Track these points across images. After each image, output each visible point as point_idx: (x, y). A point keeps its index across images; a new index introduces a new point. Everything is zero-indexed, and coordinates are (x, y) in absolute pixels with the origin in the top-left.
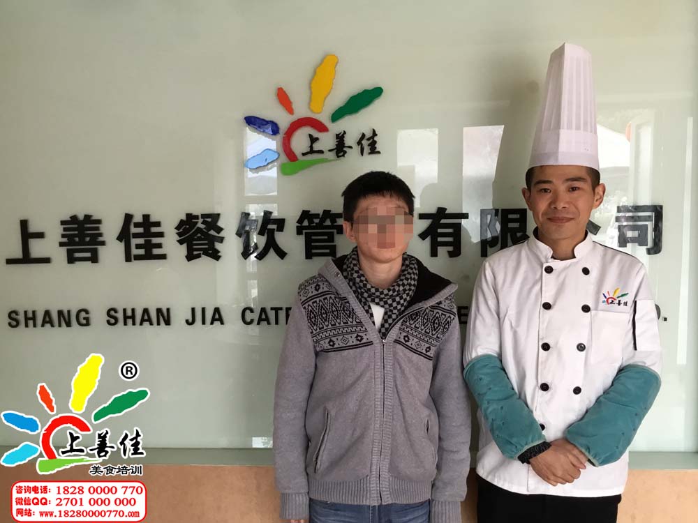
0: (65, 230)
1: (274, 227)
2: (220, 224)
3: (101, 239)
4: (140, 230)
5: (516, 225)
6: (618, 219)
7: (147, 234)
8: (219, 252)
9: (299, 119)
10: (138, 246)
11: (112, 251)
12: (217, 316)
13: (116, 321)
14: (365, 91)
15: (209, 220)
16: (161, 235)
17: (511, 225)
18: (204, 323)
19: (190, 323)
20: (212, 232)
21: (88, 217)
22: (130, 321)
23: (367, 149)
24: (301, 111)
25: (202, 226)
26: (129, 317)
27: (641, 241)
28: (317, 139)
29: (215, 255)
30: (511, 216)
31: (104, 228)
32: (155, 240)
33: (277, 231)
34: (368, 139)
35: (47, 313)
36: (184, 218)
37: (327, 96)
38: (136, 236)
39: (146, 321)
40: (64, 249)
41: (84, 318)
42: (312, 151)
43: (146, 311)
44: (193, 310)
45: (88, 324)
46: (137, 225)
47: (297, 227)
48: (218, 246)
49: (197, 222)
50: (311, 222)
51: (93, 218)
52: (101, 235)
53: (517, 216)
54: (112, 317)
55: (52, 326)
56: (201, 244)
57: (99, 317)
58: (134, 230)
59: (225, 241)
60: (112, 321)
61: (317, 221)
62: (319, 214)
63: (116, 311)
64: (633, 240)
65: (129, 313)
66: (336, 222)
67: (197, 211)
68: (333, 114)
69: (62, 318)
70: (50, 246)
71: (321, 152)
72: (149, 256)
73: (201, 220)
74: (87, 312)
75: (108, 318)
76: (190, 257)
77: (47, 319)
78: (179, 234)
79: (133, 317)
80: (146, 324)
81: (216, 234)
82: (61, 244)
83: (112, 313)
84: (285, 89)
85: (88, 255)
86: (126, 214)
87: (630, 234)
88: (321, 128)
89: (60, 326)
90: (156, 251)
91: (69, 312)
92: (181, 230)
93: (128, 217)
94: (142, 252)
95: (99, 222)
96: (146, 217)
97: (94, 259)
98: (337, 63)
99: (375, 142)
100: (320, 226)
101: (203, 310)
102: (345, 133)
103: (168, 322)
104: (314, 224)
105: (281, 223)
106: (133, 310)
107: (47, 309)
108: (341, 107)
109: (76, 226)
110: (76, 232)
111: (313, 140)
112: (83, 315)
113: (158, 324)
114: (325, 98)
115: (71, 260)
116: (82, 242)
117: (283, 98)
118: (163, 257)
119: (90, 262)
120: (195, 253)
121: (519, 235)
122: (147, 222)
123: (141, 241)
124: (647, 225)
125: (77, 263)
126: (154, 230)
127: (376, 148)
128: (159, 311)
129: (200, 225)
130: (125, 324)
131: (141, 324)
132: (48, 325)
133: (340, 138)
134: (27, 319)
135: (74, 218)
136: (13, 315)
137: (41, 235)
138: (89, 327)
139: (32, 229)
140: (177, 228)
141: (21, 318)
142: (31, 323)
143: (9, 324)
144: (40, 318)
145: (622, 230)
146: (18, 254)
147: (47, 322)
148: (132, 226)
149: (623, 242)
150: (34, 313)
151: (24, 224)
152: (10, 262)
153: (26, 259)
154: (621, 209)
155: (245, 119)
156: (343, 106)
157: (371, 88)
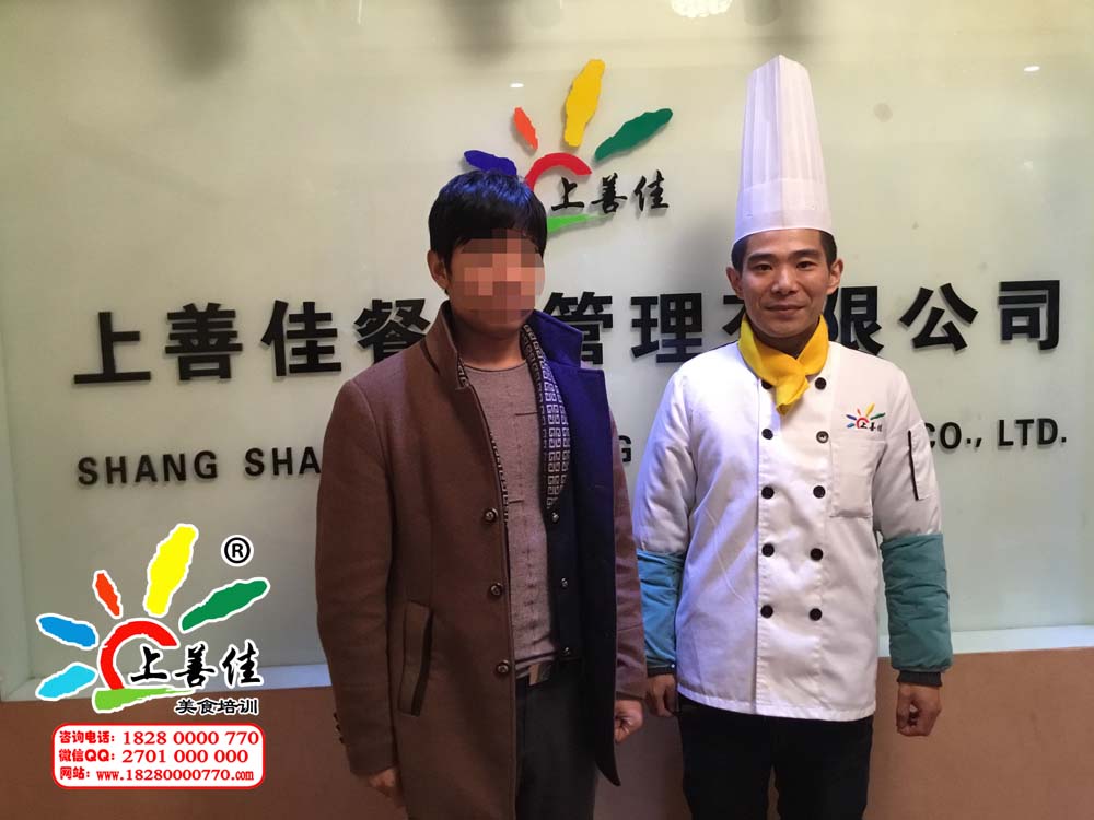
0: (175, 327)
2: (423, 315)
3: (237, 341)
4: (300, 327)
5: (862, 311)
6: (1002, 301)
7: (311, 332)
9: (547, 156)
10: (296, 352)
11: (253, 361)
13: (262, 467)
14: (647, 115)
15: (409, 309)
16: (333, 333)
17: (856, 311)
20: (413, 329)
21: (213, 307)
22: (283, 469)
23: (648, 202)
24: (548, 146)
25: (399, 320)
26: (282, 462)
27: (1032, 331)
28: (575, 185)
30: (855, 298)
31: (239, 325)
32: (323, 343)
34: (651, 186)
35: (145, 459)
36: (369, 306)
37: (590, 120)
38: (293, 335)
39: (310, 466)
40: (174, 358)
41: (208, 466)
42: (566, 204)
43: (309, 452)
45: (213, 475)
46: (294, 318)
49: (390, 313)
50: (564, 309)
51: (221, 309)
52: (235, 334)
53: (863, 298)
54: (254, 463)
55: (154, 479)
56: (394, 347)
57: (231, 463)
58: (288, 326)
60: (255, 468)
61: (573, 309)
62: (576, 299)
63: (260, 453)
64: (1020, 330)
65: (282, 456)
66: (602, 310)
67: (390, 296)
68: (599, 149)
69: (170, 467)
70: (150, 353)
71: (581, 205)
72: (313, 367)
73: (394, 310)
74: (212, 456)
75: (249, 465)
77: (146, 470)
78: (361, 332)
79: (289, 461)
80: (310, 472)
81: (418, 331)
82: (169, 350)
83: (255, 456)
85: (215, 366)
86: (277, 302)
87: (1018, 322)
88: (582, 170)
89: (167, 478)
90: (324, 360)
91: (182, 457)
92: (365, 325)
93: (280, 307)
94: (302, 360)
95: (232, 314)
96: (309, 306)
97: (224, 373)
98: (602, 73)
99: (660, 191)
100: (578, 315)
102: (616, 176)
104: (570, 314)
106: (289, 451)
107: (145, 453)
108: (610, 139)
109: (194, 321)
110: (195, 331)
111: (569, 187)
112: (204, 463)
114: (587, 124)
115: (185, 374)
116: (204, 346)
117: (522, 127)
118: (336, 367)
119: (216, 378)
121: (866, 324)
122: (311, 316)
123: (301, 344)
124: (1038, 310)
125: (195, 378)
126: (321, 326)
127: (661, 199)
129: (394, 317)
130: (276, 472)
131: (302, 472)
132: (145, 482)
133: (609, 184)
134: (110, 470)
135: (190, 308)
136: (88, 465)
137: (133, 337)
138: (218, 480)
139: (119, 326)
140: (358, 322)
141: (101, 469)
142: (117, 477)
143: (81, 480)
144: (132, 470)
145: (1007, 317)
146: (94, 366)
147: (146, 474)
148: (286, 318)
149: (1008, 333)
150: (122, 460)
151: (105, 319)
152: (81, 380)
153: (109, 375)
154: (1005, 286)
155: (466, 154)
156: (612, 136)
157: (654, 110)
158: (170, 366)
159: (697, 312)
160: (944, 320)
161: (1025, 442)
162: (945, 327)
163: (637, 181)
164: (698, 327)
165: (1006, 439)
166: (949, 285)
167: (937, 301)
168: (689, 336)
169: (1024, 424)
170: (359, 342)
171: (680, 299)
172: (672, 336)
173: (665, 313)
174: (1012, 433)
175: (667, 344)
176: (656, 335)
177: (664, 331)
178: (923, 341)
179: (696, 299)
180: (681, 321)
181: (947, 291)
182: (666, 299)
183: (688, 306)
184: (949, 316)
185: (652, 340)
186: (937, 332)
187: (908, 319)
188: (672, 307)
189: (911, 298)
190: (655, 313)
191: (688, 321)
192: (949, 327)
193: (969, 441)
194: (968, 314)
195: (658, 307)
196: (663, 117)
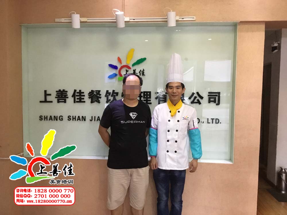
0: (57, 93)
1: (116, 94)
2: (100, 93)
3: (67, 96)
4: (78, 94)
6: (209, 95)
7: (80, 95)
8: (100, 101)
9: (123, 65)
10: (77, 99)
11: (70, 100)
12: (99, 119)
13: (70, 119)
14: (142, 59)
15: (98, 92)
16: (84, 96)
18: (95, 120)
19: (91, 120)
20: (98, 95)
21: (64, 90)
22: (74, 119)
23: (141, 74)
24: (124, 64)
25: (96, 94)
27: (215, 102)
28: (128, 71)
29: (99, 102)
31: (68, 93)
32: (82, 97)
33: (116, 95)
34: (142, 71)
35: (51, 116)
36: (91, 91)
38: (77, 96)
39: (79, 119)
40: (57, 99)
41: (61, 118)
43: (79, 117)
44: (92, 117)
45: (62, 120)
46: (77, 93)
47: (122, 95)
48: (99, 99)
51: (65, 90)
52: (67, 95)
55: (52, 120)
56: (95, 99)
57: (65, 118)
58: (76, 94)
59: (101, 98)
60: (69, 119)
63: (70, 117)
64: (212, 101)
65: (74, 117)
67: (94, 89)
68: (133, 64)
69: (55, 118)
70: (53, 98)
72: (80, 102)
73: (95, 92)
74: (62, 116)
76: (92, 102)
77: (51, 118)
79: (75, 118)
80: (79, 120)
81: (99, 96)
82: (56, 97)
83: (69, 117)
84: (120, 57)
85: (63, 101)
86: (75, 90)
87: (212, 100)
88: (130, 68)
89: (54, 120)
90: (82, 100)
91: (57, 116)
92: (90, 95)
93: (75, 91)
94: (78, 100)
95: (67, 91)
96: (80, 91)
97: (65, 102)
98: (134, 51)
99: (144, 72)
101: (95, 117)
102: (136, 69)
103: (85, 120)
105: (117, 94)
106: (75, 116)
108: (135, 63)
109: (60, 92)
110: (60, 94)
111: (127, 71)
112: (61, 117)
113: (82, 120)
114: (131, 60)
115: (58, 102)
116: (62, 97)
117: (119, 60)
118: (84, 102)
119: (64, 103)
120: (93, 101)
122: (80, 92)
123: (78, 97)
124: (216, 97)
125: (60, 103)
126: (82, 94)
127: (144, 74)
128: (83, 117)
129: (95, 93)
130: (73, 120)
131: (77, 120)
132: (51, 120)
133: (134, 71)
134: (45, 118)
135: (60, 90)
136: (41, 117)
137: (50, 95)
138: (63, 121)
139: (48, 93)
140: (88, 94)
141: (43, 118)
142: (46, 119)
143: (40, 119)
144: (49, 118)
145: (209, 99)
146: (43, 100)
147: (51, 119)
148: (76, 93)
149: (210, 102)
150: (47, 116)
151: (45, 91)
152: (41, 102)
153: (46, 101)
154: (209, 93)
155: (109, 65)
156: (135, 62)
157: (143, 58)
158: (56, 100)
159: (150, 95)
160: (197, 99)
161: (213, 123)
162: (197, 100)
163: (140, 70)
164: (150, 98)
165: (209, 122)
166: (198, 92)
167: (195, 95)
168: (148, 99)
169: (213, 119)
170: (89, 98)
171: (147, 92)
172: (145, 99)
173: (144, 95)
174: (210, 121)
175: (144, 100)
176: (142, 99)
177: (144, 98)
178: (193, 102)
179: (150, 92)
180: (147, 96)
181: (198, 93)
182: (144, 92)
183: (148, 94)
184: (198, 98)
185: (142, 100)
186: (196, 101)
187: (190, 98)
188: (145, 94)
189: (191, 94)
190: (142, 95)
191: (148, 96)
192: (198, 100)
193: (201, 122)
194: (202, 98)
195: (143, 93)
196: (145, 59)
